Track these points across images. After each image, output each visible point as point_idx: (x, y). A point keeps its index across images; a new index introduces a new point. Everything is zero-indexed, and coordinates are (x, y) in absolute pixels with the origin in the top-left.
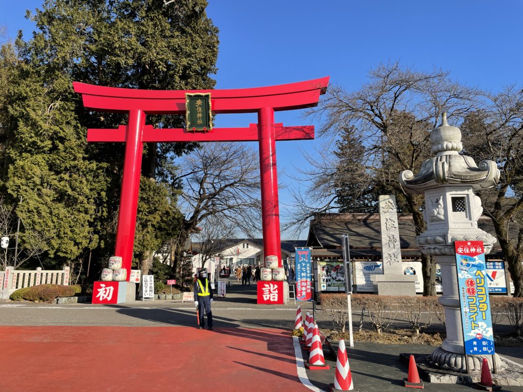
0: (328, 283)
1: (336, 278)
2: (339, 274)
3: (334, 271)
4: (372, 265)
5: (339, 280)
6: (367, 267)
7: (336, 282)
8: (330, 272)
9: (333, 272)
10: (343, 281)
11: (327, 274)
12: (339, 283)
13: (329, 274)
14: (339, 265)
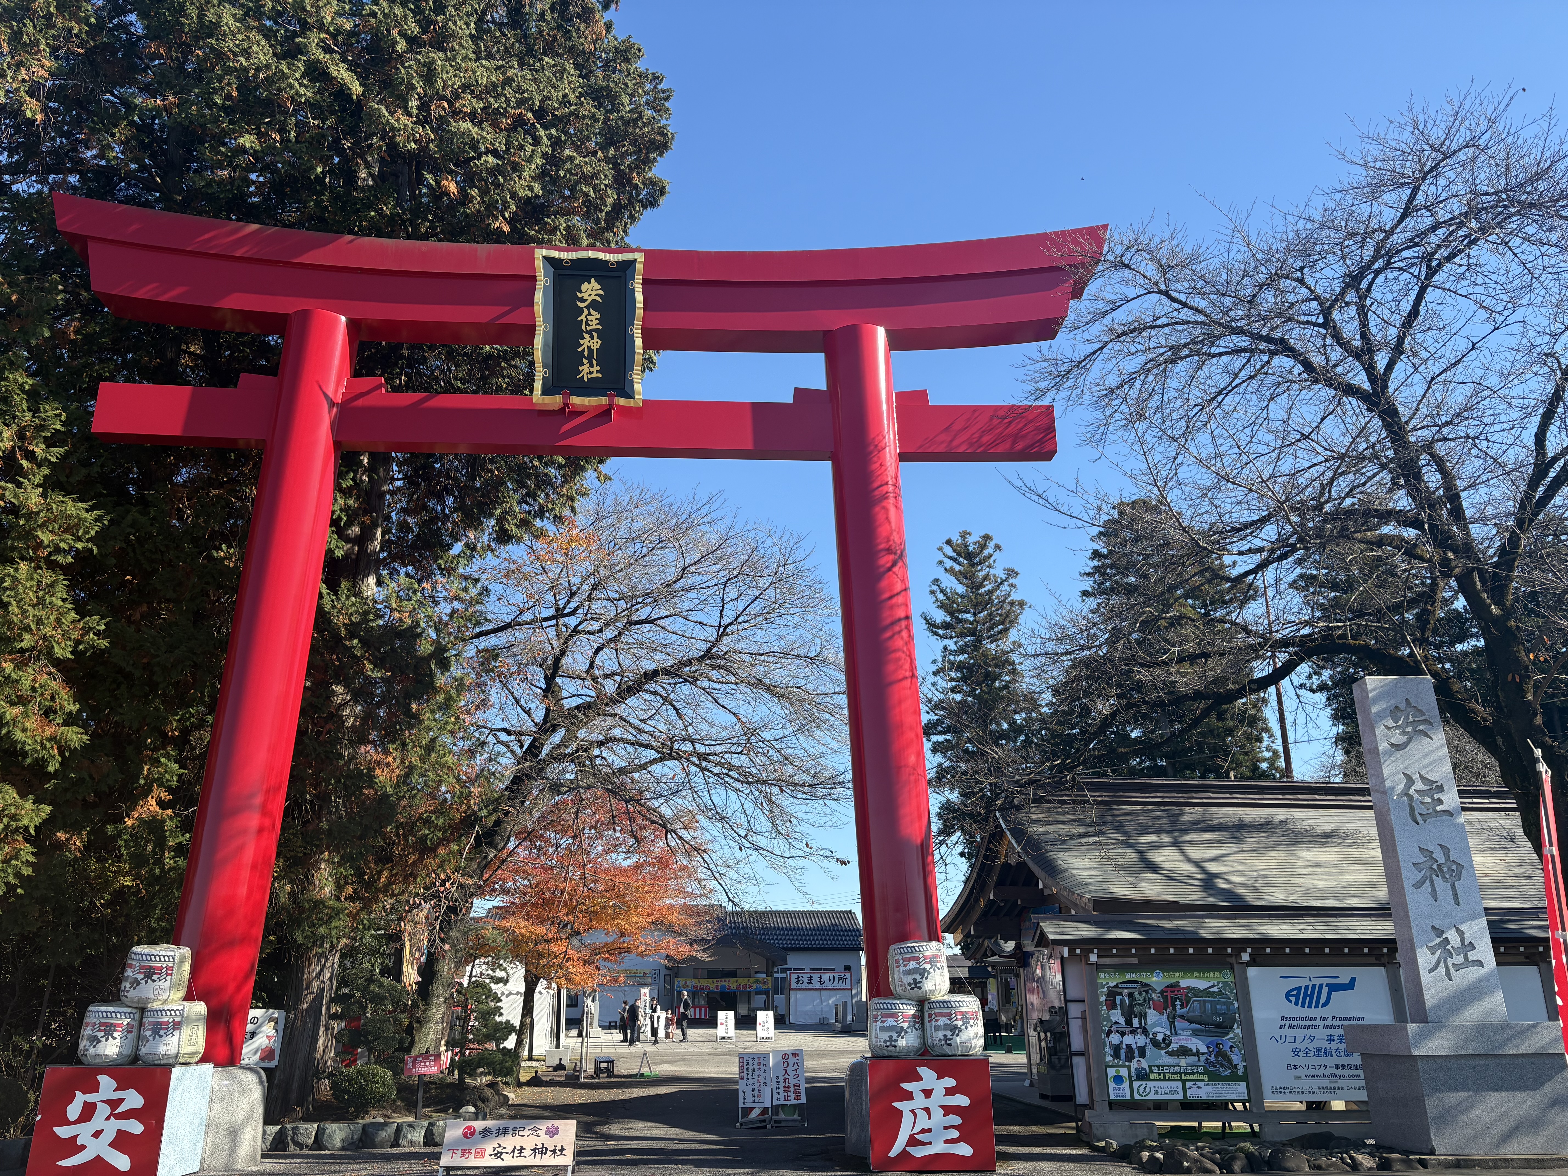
0: (1134, 1065)
1: (1167, 1041)
2: (1179, 1023)
3: (1159, 1009)
4: (1317, 982)
5: (1184, 1052)
6: (1299, 989)
7: (1171, 1060)
8: (1143, 1016)
9: (1152, 1016)
10: (1198, 1053)
11: (1129, 1022)
12: (1183, 1062)
13: (1136, 1022)
14: (1177, 985)
